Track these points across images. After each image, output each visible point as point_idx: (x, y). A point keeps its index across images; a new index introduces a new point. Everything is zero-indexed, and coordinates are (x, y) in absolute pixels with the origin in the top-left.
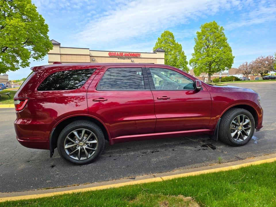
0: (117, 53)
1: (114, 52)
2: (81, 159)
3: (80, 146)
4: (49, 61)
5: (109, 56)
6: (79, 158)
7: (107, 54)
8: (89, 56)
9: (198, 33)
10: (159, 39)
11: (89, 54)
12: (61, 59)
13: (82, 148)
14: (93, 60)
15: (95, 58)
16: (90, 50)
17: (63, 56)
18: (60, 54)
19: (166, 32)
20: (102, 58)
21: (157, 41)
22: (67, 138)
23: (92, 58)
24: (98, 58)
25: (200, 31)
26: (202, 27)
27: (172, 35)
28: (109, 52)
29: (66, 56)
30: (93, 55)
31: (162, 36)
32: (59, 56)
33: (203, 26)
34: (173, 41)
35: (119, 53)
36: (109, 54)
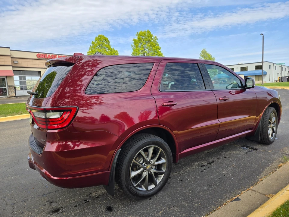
0: (48, 55)
1: (44, 54)
2: (149, 189)
3: (147, 170)
5: (37, 58)
6: (147, 188)
7: (34, 56)
8: (10, 58)
9: (134, 40)
10: (93, 43)
11: (9, 54)
13: (149, 172)
14: (15, 62)
15: (18, 60)
16: (10, 49)
19: (100, 36)
20: (28, 60)
21: (91, 45)
22: (134, 162)
23: (14, 60)
25: (136, 38)
26: (138, 35)
27: (106, 40)
28: (38, 53)
31: (96, 40)
33: (138, 33)
34: (109, 47)
35: (51, 55)
36: (38, 56)
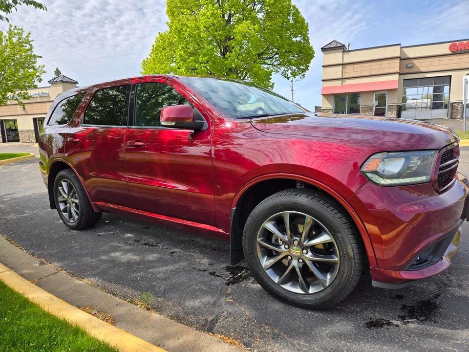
2: (70, 221)
4: (324, 78)
7: (445, 49)
8: (398, 60)
11: (398, 55)
12: (342, 73)
13: (70, 205)
14: (408, 66)
15: (415, 61)
16: (402, 48)
17: (347, 67)
18: (343, 64)
20: (431, 59)
23: (406, 62)
24: (422, 60)
29: (352, 66)
30: (410, 56)
32: (340, 68)
